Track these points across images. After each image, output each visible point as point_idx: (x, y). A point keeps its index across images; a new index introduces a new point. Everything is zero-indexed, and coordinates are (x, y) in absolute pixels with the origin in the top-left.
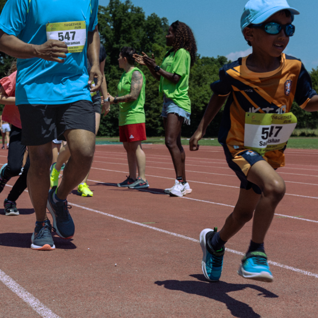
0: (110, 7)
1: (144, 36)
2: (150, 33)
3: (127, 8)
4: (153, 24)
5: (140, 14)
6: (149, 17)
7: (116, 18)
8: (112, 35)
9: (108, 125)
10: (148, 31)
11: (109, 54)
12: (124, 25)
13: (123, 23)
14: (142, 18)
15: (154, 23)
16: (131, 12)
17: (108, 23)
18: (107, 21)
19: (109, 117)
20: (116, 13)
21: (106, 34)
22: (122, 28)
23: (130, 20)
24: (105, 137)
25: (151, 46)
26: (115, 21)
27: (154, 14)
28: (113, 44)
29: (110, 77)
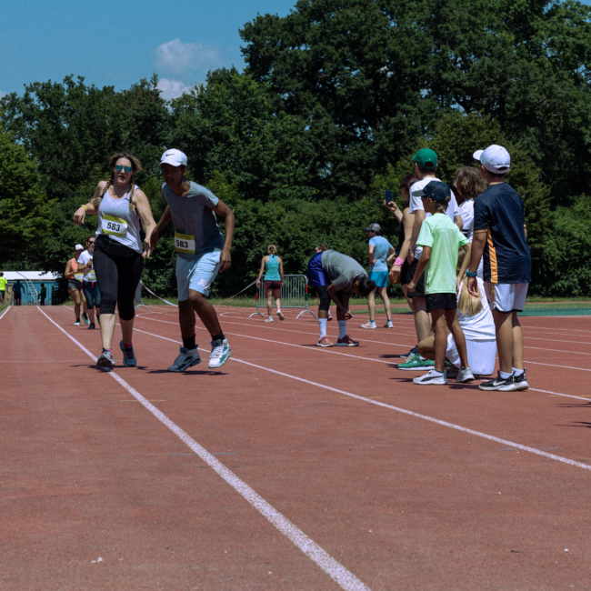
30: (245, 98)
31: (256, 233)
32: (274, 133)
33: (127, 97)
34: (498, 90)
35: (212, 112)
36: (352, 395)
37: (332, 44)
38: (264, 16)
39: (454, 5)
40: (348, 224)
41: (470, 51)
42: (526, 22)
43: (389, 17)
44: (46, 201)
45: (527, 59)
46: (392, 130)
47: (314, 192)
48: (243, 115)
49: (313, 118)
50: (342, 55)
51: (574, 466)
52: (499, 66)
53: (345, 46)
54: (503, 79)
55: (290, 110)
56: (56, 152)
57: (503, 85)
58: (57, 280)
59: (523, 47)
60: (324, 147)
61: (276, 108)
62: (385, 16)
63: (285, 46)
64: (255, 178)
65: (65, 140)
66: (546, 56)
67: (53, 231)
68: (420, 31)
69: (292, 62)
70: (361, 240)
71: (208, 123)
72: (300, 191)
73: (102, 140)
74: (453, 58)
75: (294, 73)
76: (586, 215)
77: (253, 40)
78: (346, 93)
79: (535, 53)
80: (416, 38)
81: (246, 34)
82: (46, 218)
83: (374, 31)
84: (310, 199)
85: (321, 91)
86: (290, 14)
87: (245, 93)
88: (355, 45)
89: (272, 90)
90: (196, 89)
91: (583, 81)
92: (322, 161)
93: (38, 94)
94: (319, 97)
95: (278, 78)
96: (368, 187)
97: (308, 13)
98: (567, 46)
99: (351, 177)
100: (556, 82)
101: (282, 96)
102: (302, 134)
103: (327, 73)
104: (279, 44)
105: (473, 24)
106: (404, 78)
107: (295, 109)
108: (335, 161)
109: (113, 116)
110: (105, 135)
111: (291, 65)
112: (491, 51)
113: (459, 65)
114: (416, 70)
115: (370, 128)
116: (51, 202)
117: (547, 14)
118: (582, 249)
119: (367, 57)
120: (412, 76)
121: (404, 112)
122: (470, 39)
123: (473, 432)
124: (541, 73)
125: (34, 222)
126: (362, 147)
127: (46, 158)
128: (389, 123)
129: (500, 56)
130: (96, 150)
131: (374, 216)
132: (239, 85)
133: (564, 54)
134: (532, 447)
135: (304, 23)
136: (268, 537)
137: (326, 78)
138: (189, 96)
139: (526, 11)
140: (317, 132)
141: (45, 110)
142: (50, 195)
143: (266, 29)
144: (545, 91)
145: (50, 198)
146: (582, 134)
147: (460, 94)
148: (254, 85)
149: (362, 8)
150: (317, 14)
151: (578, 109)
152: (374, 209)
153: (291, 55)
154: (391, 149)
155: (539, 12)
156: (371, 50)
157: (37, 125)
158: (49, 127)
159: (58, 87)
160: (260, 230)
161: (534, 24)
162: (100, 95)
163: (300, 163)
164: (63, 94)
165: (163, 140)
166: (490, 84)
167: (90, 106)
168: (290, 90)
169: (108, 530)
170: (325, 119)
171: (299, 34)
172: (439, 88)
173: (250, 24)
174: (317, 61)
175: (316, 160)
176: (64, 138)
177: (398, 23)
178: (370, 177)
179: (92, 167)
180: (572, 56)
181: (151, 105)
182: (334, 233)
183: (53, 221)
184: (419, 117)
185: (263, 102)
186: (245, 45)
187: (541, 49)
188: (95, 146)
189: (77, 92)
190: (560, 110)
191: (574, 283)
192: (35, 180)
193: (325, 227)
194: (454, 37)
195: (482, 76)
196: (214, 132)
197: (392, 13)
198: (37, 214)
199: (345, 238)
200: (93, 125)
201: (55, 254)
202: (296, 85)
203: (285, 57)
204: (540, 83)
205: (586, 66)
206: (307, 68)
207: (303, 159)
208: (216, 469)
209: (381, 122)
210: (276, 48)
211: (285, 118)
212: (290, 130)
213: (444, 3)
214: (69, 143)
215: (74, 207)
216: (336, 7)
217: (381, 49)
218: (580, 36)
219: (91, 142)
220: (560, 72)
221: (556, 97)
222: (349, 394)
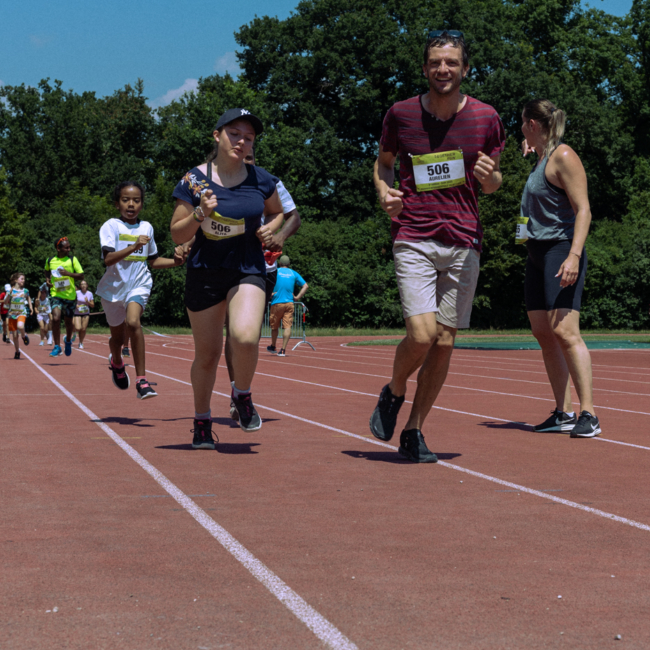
0: (633, 17)
8: (640, 83)
9: (629, 302)
11: (632, 128)
17: (629, 56)
18: (627, 52)
19: (633, 283)
20: (647, 31)
21: (625, 82)
24: (621, 331)
26: (643, 48)
28: (641, 106)
29: (633, 184)
32: (271, 147)
33: (110, 105)
34: (515, 105)
35: (204, 122)
36: (347, 433)
37: (336, 51)
38: (262, 19)
39: (469, 11)
40: (351, 248)
41: (485, 62)
42: (547, 33)
43: (398, 22)
44: (16, 217)
45: (547, 72)
47: (315, 213)
49: (315, 131)
50: (347, 63)
51: (577, 509)
52: (516, 79)
53: (350, 53)
54: (520, 93)
55: (289, 122)
56: (29, 164)
57: (521, 99)
59: (543, 58)
60: (326, 163)
61: (273, 119)
62: (393, 21)
63: (285, 52)
65: (38, 150)
66: (568, 69)
67: (24, 251)
69: (292, 69)
70: (366, 266)
71: (198, 134)
73: (80, 151)
75: (295, 81)
76: (607, 241)
77: (250, 45)
78: (350, 104)
79: (555, 65)
81: (243, 37)
82: (15, 232)
83: (382, 37)
84: (310, 220)
85: (324, 102)
86: (290, 17)
87: (239, 101)
88: (361, 52)
89: (271, 100)
90: (186, 96)
91: (606, 96)
92: (324, 177)
93: (10, 99)
94: (321, 108)
95: (277, 86)
96: (373, 207)
97: (311, 16)
98: (590, 59)
100: (578, 97)
101: (281, 107)
102: (302, 148)
103: (330, 82)
104: (278, 49)
105: (489, 32)
106: (414, 89)
107: (295, 121)
108: (338, 179)
109: (93, 124)
110: (83, 146)
111: (291, 72)
112: (508, 62)
113: (474, 77)
116: (21, 216)
117: (569, 24)
118: (603, 278)
119: (374, 66)
120: (423, 87)
122: (486, 49)
124: (562, 86)
125: (4, 240)
126: (367, 164)
127: (18, 169)
129: (518, 68)
130: (73, 162)
131: (380, 239)
132: (234, 93)
133: (586, 67)
134: (535, 489)
135: (305, 27)
136: (243, 584)
137: (329, 88)
138: (178, 105)
139: (546, 20)
140: (318, 146)
141: (18, 117)
142: (21, 210)
143: (264, 32)
144: (565, 107)
145: (21, 213)
146: (604, 154)
148: (250, 93)
149: (369, 11)
150: (319, 17)
151: (600, 128)
152: (380, 232)
153: (291, 61)
155: (560, 22)
156: (378, 58)
157: (8, 133)
158: (22, 137)
159: (32, 92)
161: (555, 35)
162: (79, 101)
163: (300, 180)
164: (38, 99)
165: (148, 152)
166: (506, 98)
167: (67, 113)
168: (289, 100)
169: (67, 577)
170: (327, 131)
171: (300, 39)
173: (247, 27)
174: (319, 69)
175: (317, 177)
176: (38, 148)
177: (408, 29)
179: (69, 180)
180: (594, 69)
181: (135, 113)
182: (336, 257)
183: (24, 241)
185: (259, 112)
186: (241, 49)
187: (561, 62)
188: (73, 158)
189: (54, 97)
190: (582, 128)
191: (595, 314)
192: (2, 193)
193: (327, 250)
195: (498, 90)
196: (206, 145)
197: (402, 19)
198: (6, 232)
199: (347, 262)
200: (71, 134)
202: (296, 95)
203: (284, 63)
204: (560, 97)
205: (609, 80)
206: (309, 76)
207: (303, 175)
208: (191, 512)
210: (275, 53)
211: (283, 130)
212: (288, 143)
213: (458, 9)
214: (44, 153)
215: (48, 225)
216: (341, 10)
217: (389, 57)
218: (605, 49)
219: (68, 153)
220: (582, 86)
221: (577, 113)
222: (343, 432)
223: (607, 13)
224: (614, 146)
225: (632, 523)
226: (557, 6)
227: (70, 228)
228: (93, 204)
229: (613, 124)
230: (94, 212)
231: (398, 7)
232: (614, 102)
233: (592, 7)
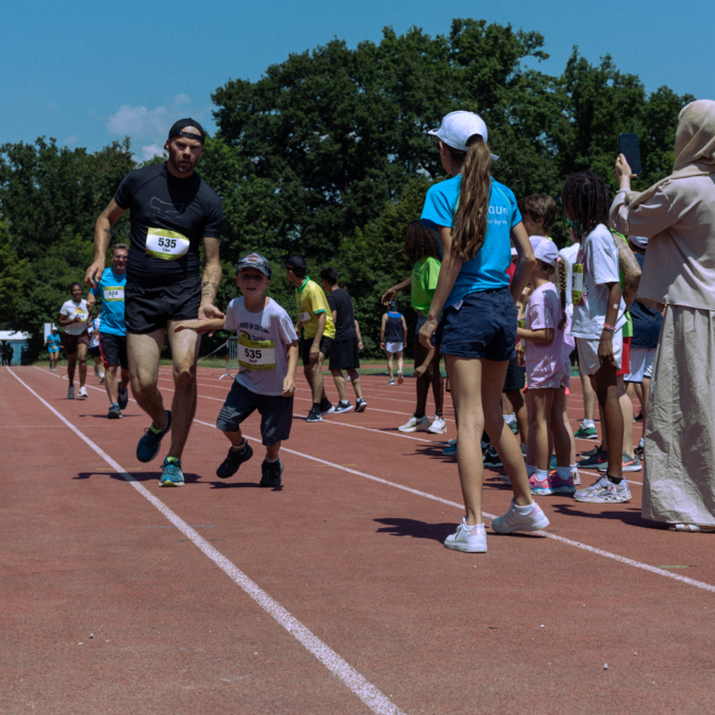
0: (567, 77)
1: (644, 136)
2: (658, 129)
3: (606, 78)
4: (662, 110)
5: (633, 91)
6: (653, 94)
7: (581, 100)
8: (574, 138)
10: (651, 126)
12: (599, 115)
13: (597, 109)
14: (638, 99)
15: (664, 106)
16: (615, 87)
17: (564, 112)
18: (563, 107)
20: (580, 90)
21: (561, 135)
22: (594, 122)
23: (612, 104)
25: (660, 158)
26: (576, 104)
27: (666, 87)
28: (575, 157)
30: (217, 161)
31: (226, 294)
32: (245, 196)
33: (99, 159)
36: (326, 462)
37: (302, 109)
38: (235, 81)
39: (420, 73)
41: (435, 118)
42: (490, 91)
43: (357, 84)
44: (17, 262)
46: (360, 194)
47: (284, 254)
48: (214, 178)
49: (283, 181)
50: (311, 120)
53: (314, 111)
55: (260, 174)
56: (28, 213)
58: (28, 340)
59: (487, 114)
60: (293, 210)
61: (246, 171)
62: (352, 82)
63: (256, 111)
64: (226, 239)
65: (36, 201)
66: (509, 123)
67: (24, 291)
68: (388, 98)
69: (262, 126)
72: (270, 252)
73: (74, 201)
74: (419, 125)
75: (265, 137)
77: (225, 105)
78: (315, 157)
79: (498, 120)
80: (384, 105)
81: (218, 99)
82: (16, 277)
83: (343, 97)
84: (279, 261)
85: (291, 155)
86: (261, 79)
87: (216, 156)
88: (324, 111)
89: (244, 154)
91: (543, 147)
92: (291, 222)
93: (10, 155)
94: (289, 161)
95: (249, 142)
96: (336, 249)
97: (279, 79)
98: (529, 114)
99: (319, 239)
100: (518, 149)
101: (252, 160)
102: (272, 197)
103: (296, 138)
104: (250, 109)
105: (438, 92)
106: (371, 143)
107: (265, 172)
108: (304, 224)
109: (85, 178)
110: (76, 197)
111: (261, 129)
113: (425, 132)
114: (383, 136)
115: (338, 192)
116: (22, 262)
117: (510, 83)
119: (336, 122)
120: (380, 141)
121: (373, 176)
122: (436, 108)
123: (445, 501)
124: (504, 139)
125: (5, 282)
126: (331, 210)
127: (18, 218)
128: (357, 186)
130: (67, 211)
132: (212, 148)
133: (526, 122)
135: (274, 89)
137: (296, 143)
138: (161, 158)
139: (489, 80)
140: (286, 194)
141: (17, 171)
142: (21, 255)
143: (237, 94)
144: (507, 158)
145: (21, 258)
147: (426, 159)
148: (226, 149)
149: (331, 74)
150: (287, 80)
151: (539, 176)
153: (261, 119)
154: (359, 212)
155: (502, 82)
156: (339, 116)
157: (8, 185)
158: (20, 188)
159: (30, 148)
160: (230, 292)
161: (497, 93)
162: (72, 156)
163: (270, 225)
164: (35, 155)
167: (62, 167)
168: (260, 154)
170: (294, 182)
171: (269, 99)
172: (406, 153)
173: (222, 89)
174: (287, 126)
175: (285, 222)
176: (35, 199)
177: (366, 90)
178: (339, 240)
179: (63, 228)
180: (533, 124)
181: (123, 168)
183: (24, 281)
184: (386, 181)
185: (233, 165)
186: (217, 109)
187: (504, 117)
188: (67, 208)
189: (49, 154)
190: (522, 177)
192: (6, 241)
194: (420, 104)
197: (360, 80)
198: (7, 275)
200: (65, 186)
201: (25, 314)
202: (266, 149)
203: (256, 121)
204: (503, 149)
205: (547, 134)
206: (277, 132)
207: (273, 221)
209: (349, 186)
210: (247, 112)
211: (255, 181)
212: (261, 193)
213: (410, 71)
214: (41, 204)
215: (45, 268)
216: (307, 73)
217: (349, 115)
218: (541, 105)
219: (63, 203)
220: (522, 139)
221: (518, 163)
222: (322, 461)
223: (544, 73)
224: (552, 192)
225: (597, 551)
226: (499, 67)
227: (65, 271)
228: (85, 249)
229: (550, 172)
230: (86, 256)
231: (357, 70)
232: (551, 153)
233: (530, 68)
